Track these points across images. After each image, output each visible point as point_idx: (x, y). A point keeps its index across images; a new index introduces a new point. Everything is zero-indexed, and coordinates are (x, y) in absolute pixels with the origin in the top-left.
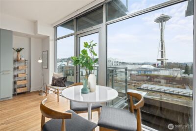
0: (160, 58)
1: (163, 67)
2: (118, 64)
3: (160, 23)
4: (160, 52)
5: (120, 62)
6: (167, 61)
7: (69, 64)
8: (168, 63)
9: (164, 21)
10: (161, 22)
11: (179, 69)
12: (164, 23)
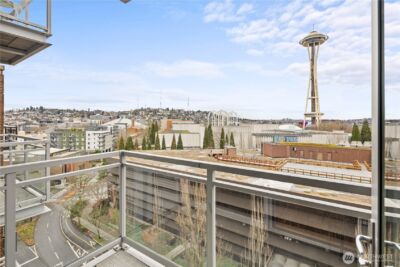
0: (309, 111)
1: (316, 129)
2: (237, 123)
3: (310, 48)
4: (310, 101)
5: (239, 120)
6: (323, 118)
7: (136, 123)
8: (324, 121)
9: (317, 44)
10: (311, 45)
11: (343, 132)
12: (316, 47)
